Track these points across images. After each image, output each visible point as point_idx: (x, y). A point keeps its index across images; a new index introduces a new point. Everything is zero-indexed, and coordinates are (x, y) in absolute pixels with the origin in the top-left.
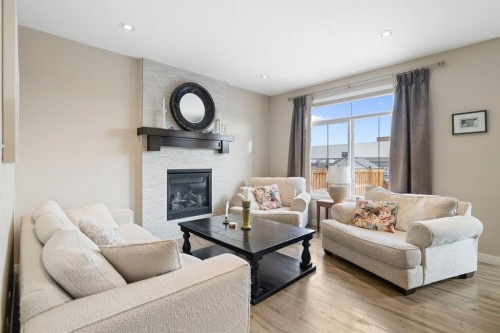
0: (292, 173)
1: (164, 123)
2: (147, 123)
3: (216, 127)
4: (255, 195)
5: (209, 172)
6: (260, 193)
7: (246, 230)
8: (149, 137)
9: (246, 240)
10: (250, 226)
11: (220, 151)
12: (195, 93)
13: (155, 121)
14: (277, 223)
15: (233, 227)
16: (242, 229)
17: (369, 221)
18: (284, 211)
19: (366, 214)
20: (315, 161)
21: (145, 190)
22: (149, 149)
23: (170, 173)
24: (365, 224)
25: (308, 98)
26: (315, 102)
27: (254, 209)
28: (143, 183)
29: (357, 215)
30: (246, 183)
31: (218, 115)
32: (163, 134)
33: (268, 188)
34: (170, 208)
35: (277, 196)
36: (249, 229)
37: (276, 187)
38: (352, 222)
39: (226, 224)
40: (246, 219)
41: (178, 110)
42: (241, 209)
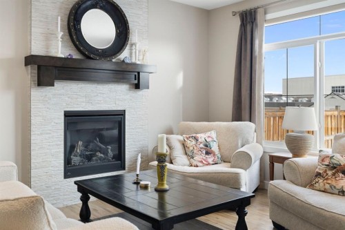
0: (237, 117)
1: (60, 49)
2: (37, 49)
3: (131, 54)
4: (184, 146)
5: (122, 114)
6: (191, 143)
7: (161, 192)
8: (39, 68)
9: (162, 205)
10: (166, 187)
11: (137, 86)
12: (101, 8)
13: (48, 47)
14: (214, 186)
15: (146, 187)
16: (156, 190)
17: (334, 183)
18: (222, 168)
19: (330, 173)
20: (268, 100)
21: (35, 138)
22: (39, 84)
23: (68, 115)
24: (327, 186)
25: (260, 12)
26: (269, 16)
27: (180, 165)
28: (33, 128)
29: (318, 175)
30: (175, 130)
31: (134, 37)
32: (59, 64)
33: (202, 137)
34: (68, 162)
35: (215, 148)
36: (165, 191)
37: (213, 134)
38: (310, 184)
39: (137, 183)
40: (161, 177)
41: (79, 31)
42: (156, 163)
